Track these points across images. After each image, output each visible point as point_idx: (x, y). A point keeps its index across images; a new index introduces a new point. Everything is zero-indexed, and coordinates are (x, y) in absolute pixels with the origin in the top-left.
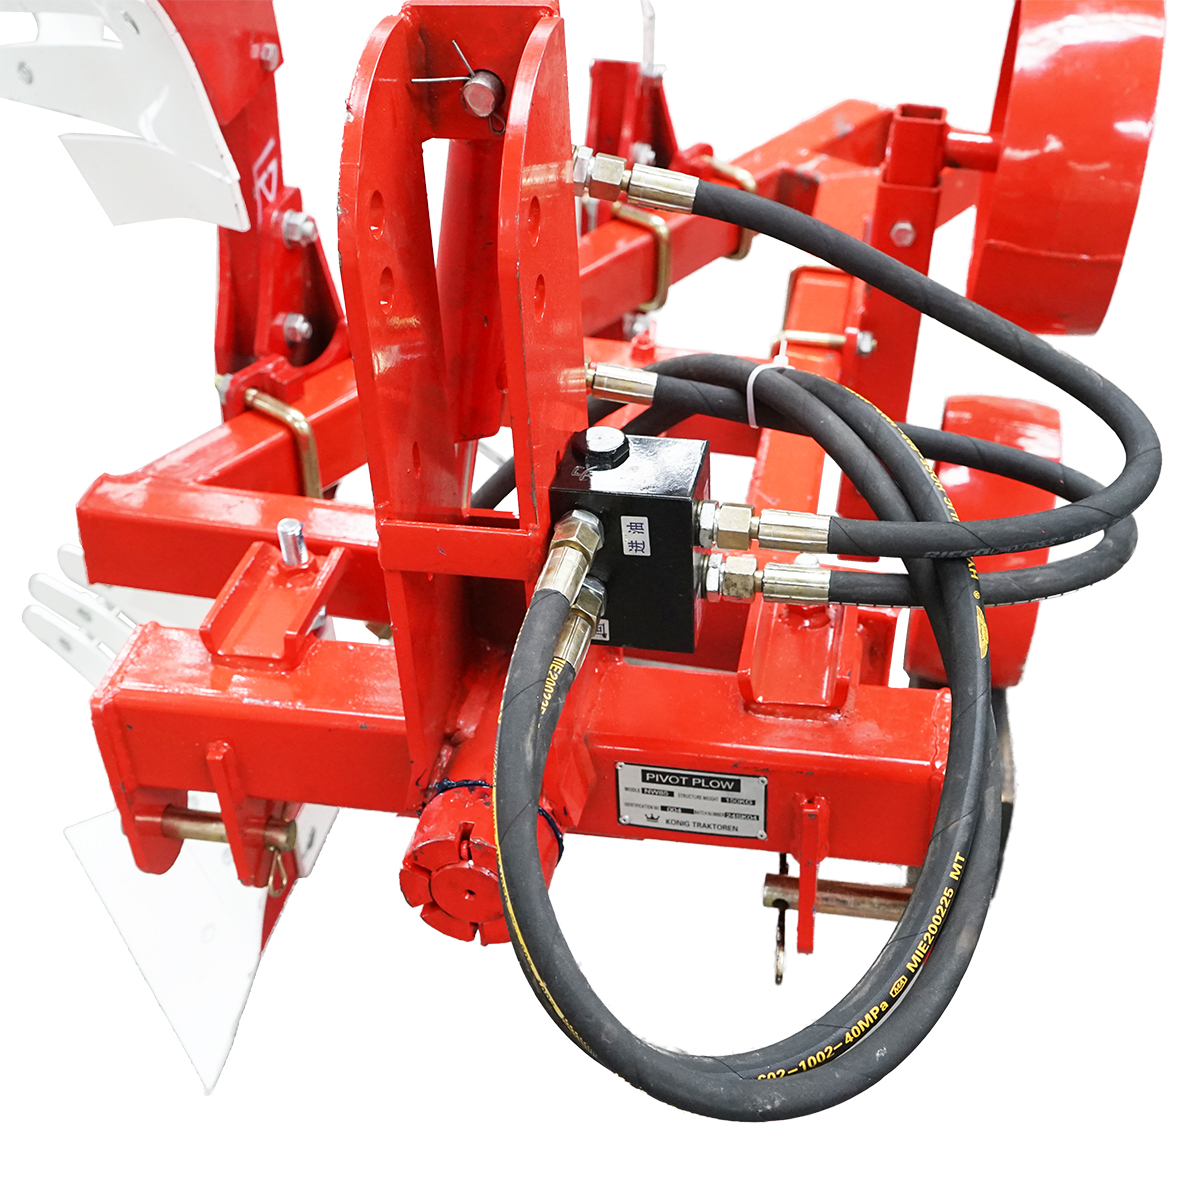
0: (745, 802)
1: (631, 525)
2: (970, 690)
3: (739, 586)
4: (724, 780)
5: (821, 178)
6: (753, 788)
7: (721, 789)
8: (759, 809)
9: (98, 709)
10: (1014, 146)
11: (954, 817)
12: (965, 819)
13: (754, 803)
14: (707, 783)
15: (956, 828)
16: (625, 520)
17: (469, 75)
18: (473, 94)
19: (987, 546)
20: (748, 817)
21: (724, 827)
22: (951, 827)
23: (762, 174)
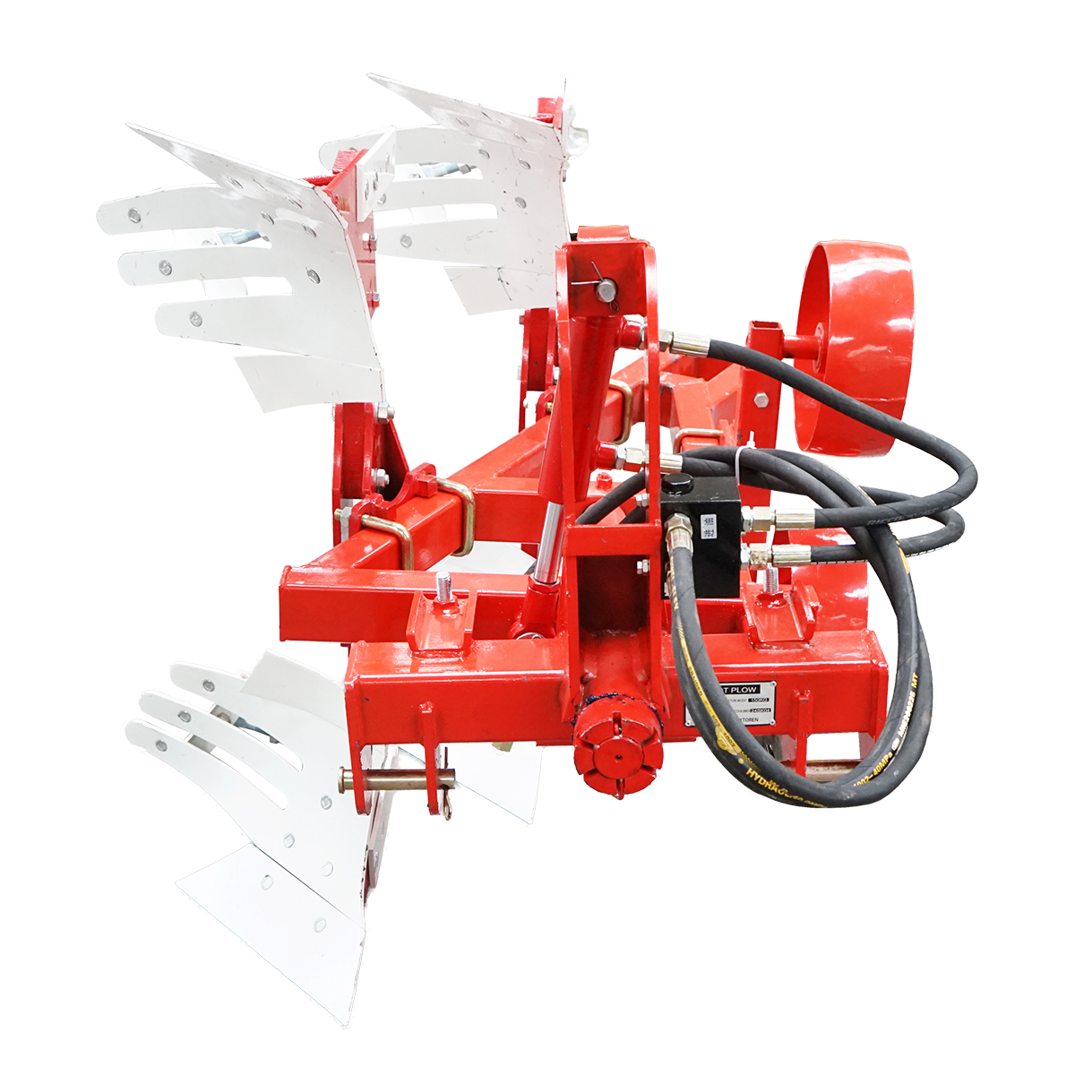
0: (763, 700)
1: (706, 521)
2: (904, 590)
3: (760, 558)
4: (750, 686)
5: (671, 385)
6: (768, 689)
7: (748, 693)
8: (771, 704)
9: (349, 685)
10: (836, 336)
11: (909, 655)
12: (915, 655)
13: (768, 699)
14: (740, 690)
15: (911, 661)
16: (703, 517)
17: (600, 280)
18: (604, 290)
19: (901, 515)
20: (764, 710)
21: (750, 720)
22: (908, 660)
23: (634, 384)
